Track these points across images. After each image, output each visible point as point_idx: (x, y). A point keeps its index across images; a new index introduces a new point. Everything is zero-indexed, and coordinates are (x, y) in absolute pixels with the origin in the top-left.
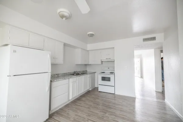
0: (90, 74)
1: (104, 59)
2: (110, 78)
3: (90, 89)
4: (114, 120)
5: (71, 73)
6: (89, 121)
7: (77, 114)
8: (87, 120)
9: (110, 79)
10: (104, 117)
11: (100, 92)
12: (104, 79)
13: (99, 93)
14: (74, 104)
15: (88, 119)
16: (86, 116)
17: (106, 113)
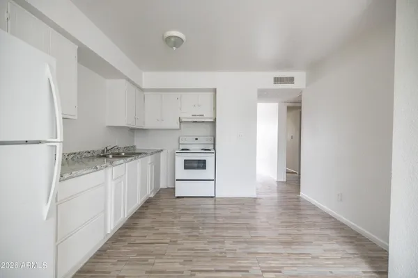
0: (152, 154)
1: (187, 116)
2: (204, 162)
3: (152, 196)
4: (249, 253)
5: (94, 151)
6: (198, 274)
7: (149, 268)
8: (189, 273)
9: (205, 164)
10: (225, 253)
11: (178, 197)
12: (189, 165)
13: (178, 200)
14: (126, 244)
15: (192, 271)
16: (181, 264)
17: (223, 242)
